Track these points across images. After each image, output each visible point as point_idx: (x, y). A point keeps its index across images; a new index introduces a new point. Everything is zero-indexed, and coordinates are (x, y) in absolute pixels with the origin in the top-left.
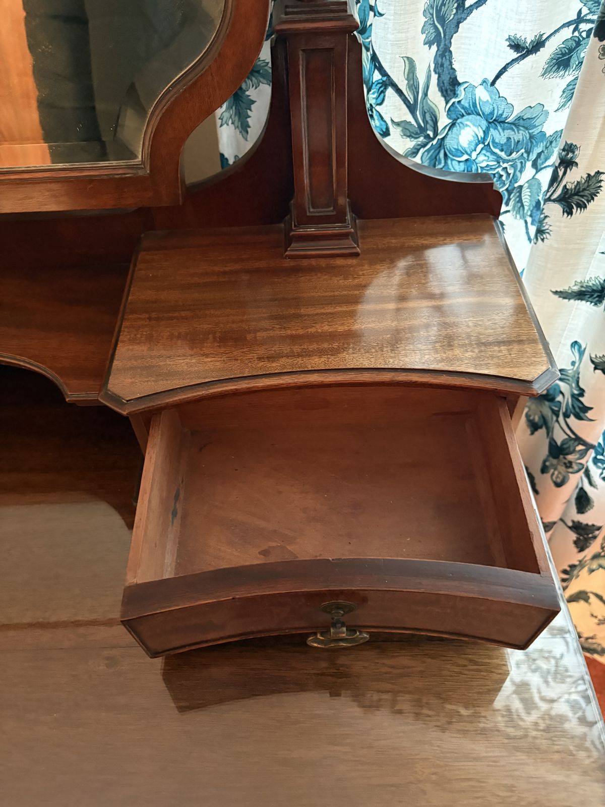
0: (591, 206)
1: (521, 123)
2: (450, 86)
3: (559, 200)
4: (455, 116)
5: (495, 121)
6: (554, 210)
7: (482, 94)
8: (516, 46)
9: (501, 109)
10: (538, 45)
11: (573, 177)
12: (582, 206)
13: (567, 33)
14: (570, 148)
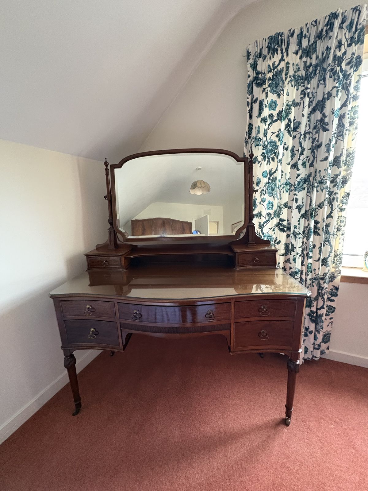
0: (280, 243)
1: (271, 236)
2: (263, 234)
3: (277, 243)
4: (264, 237)
5: (268, 236)
6: (276, 245)
7: (267, 234)
8: (269, 229)
9: (269, 235)
10: (271, 228)
11: (278, 241)
12: (279, 244)
13: (273, 228)
14: (276, 238)
